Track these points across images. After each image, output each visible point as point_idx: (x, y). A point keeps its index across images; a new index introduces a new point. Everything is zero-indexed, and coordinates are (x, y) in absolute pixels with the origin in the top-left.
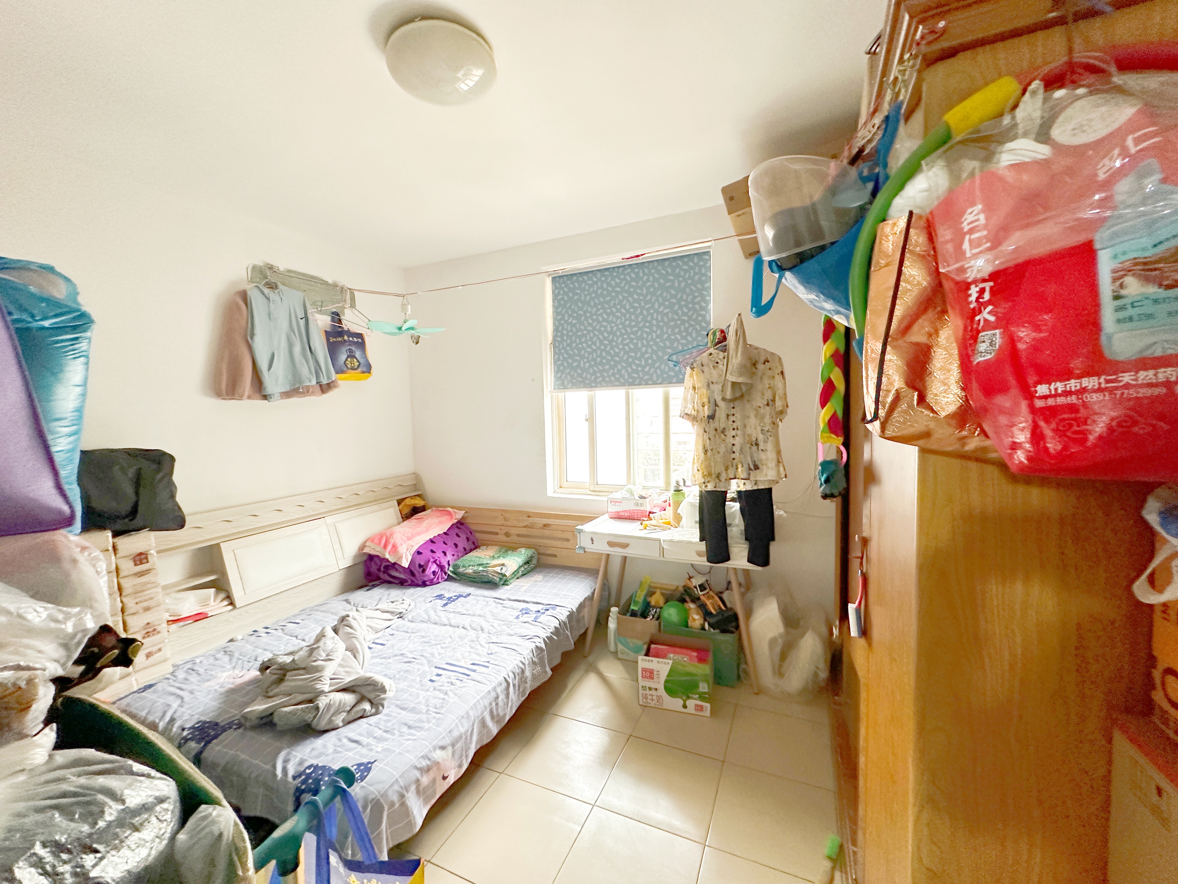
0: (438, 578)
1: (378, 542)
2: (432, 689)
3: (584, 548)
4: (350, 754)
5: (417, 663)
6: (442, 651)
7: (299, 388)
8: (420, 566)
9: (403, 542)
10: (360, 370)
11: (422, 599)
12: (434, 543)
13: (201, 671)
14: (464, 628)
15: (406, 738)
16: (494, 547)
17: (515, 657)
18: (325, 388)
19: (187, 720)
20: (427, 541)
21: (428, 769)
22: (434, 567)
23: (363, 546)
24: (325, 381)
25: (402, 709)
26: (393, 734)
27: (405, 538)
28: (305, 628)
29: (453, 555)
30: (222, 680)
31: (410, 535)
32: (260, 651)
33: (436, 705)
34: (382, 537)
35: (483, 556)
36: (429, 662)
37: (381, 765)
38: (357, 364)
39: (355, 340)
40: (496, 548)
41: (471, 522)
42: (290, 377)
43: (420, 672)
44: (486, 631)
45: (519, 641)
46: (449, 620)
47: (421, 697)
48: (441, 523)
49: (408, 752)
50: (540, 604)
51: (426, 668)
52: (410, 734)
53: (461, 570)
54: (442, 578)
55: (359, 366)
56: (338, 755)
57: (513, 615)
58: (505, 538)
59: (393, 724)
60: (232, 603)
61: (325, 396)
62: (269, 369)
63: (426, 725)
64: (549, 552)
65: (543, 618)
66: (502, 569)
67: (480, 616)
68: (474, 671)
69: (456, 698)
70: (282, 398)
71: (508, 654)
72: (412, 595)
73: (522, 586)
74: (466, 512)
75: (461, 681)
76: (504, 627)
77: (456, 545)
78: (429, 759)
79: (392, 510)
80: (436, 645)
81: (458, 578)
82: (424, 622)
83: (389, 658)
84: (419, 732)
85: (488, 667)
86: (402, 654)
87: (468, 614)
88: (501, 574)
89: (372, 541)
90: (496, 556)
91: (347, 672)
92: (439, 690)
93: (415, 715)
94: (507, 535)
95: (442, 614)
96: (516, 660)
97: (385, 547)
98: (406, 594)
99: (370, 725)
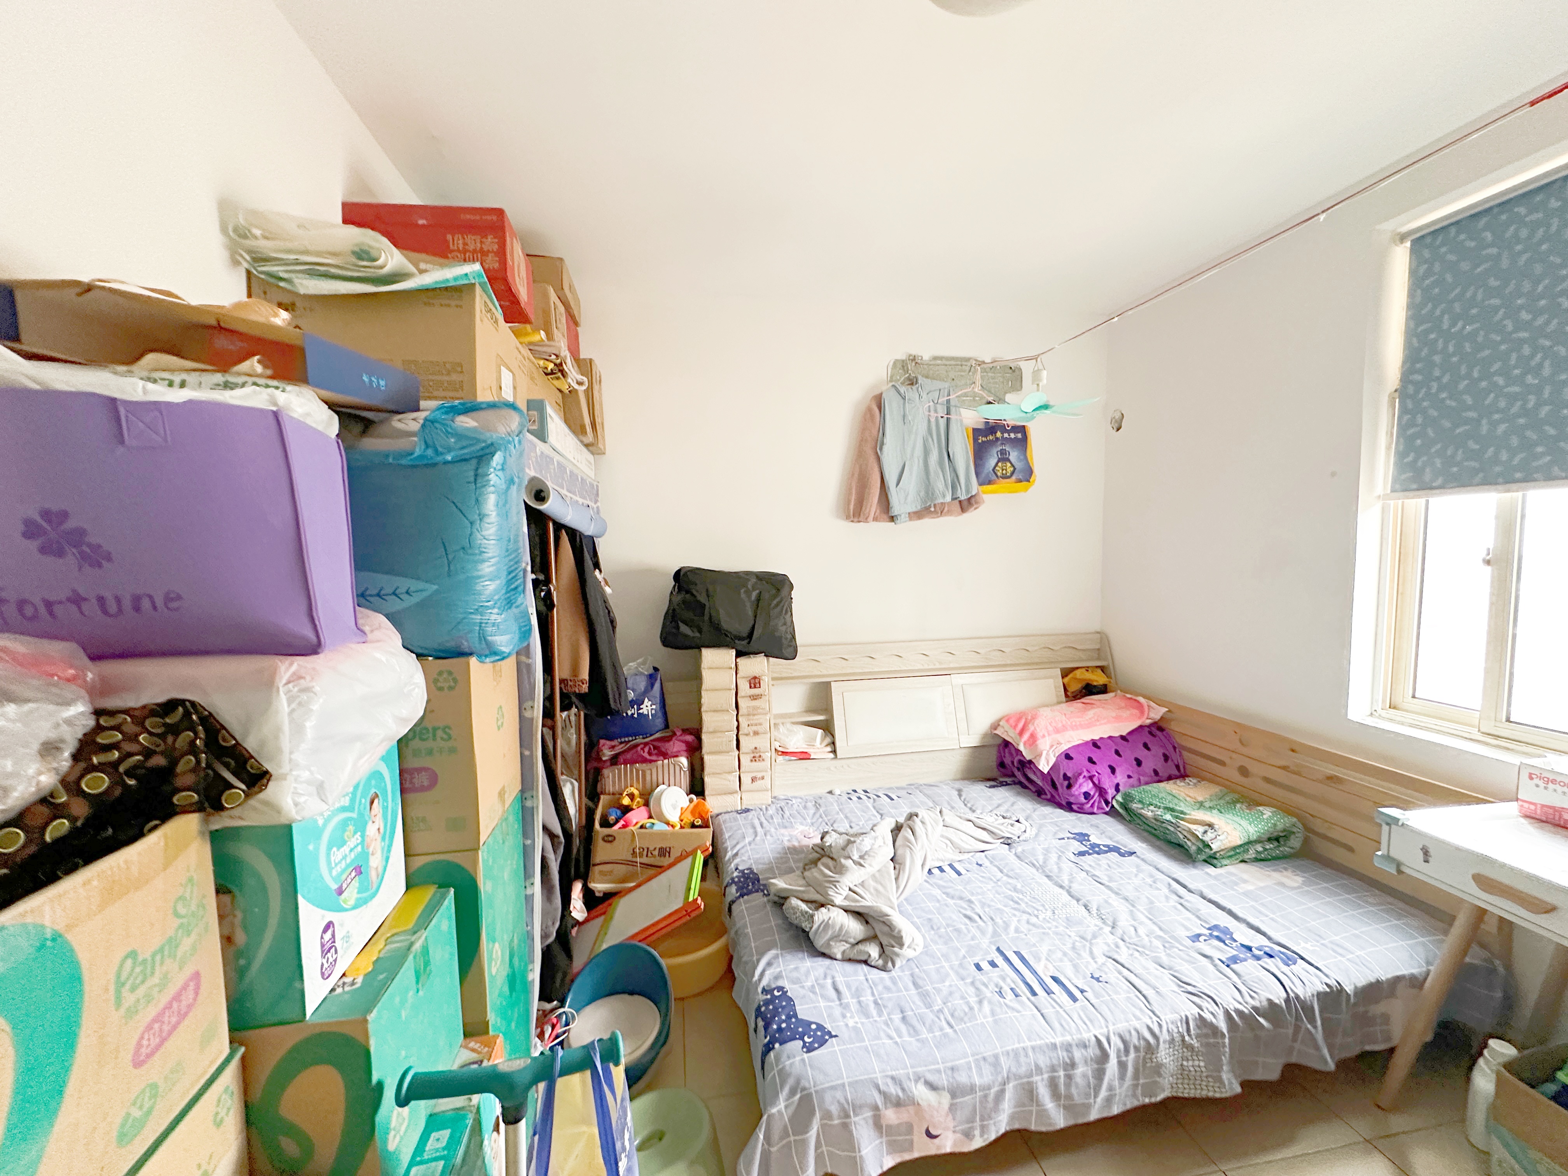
0: (1092, 806)
1: (1014, 724)
2: (969, 981)
3: (1399, 865)
4: (822, 1004)
5: (978, 927)
6: (1024, 927)
7: (930, 506)
8: (1066, 777)
9: (1046, 734)
10: (1014, 478)
11: (1054, 829)
12: (1099, 748)
13: (787, 813)
14: (1086, 906)
15: (889, 1031)
16: (1212, 785)
17: (1138, 1013)
18: (967, 504)
19: (743, 861)
20: (1087, 743)
21: (898, 1104)
22: (1088, 787)
23: (995, 726)
24: (963, 497)
25: (915, 984)
26: (880, 1014)
27: (1051, 729)
28: (896, 808)
29: (1129, 777)
30: (795, 833)
31: (1060, 725)
32: (842, 816)
33: (955, 1010)
34: (1019, 720)
35: (1182, 795)
36: (995, 934)
37: (836, 1048)
38: (1010, 469)
39: (1012, 436)
40: (1216, 789)
41: (1176, 729)
42: (922, 494)
43: (972, 943)
44: (1119, 932)
45: (1168, 986)
46: (1071, 881)
47: (947, 984)
48: (1118, 719)
49: (877, 1055)
50: (1264, 934)
51: (985, 942)
52: (897, 1030)
53: (1135, 806)
54: (1098, 808)
55: (1013, 473)
56: (811, 994)
57: (1187, 929)
58: (1237, 777)
59: (890, 999)
60: (834, 751)
61: (966, 516)
62: (898, 484)
63: (925, 1034)
64: (1332, 834)
65: (1249, 968)
66: (1205, 832)
67: (1126, 899)
68: (1049, 992)
69: (990, 1019)
70: (911, 519)
71: (1128, 998)
72: (1044, 817)
73: (1245, 881)
74: (1169, 711)
75: (1017, 996)
76: (1157, 943)
77: (1139, 763)
78: (903, 1090)
79: (1051, 681)
80: (1024, 912)
81: (1128, 818)
82: (1034, 865)
83: (953, 898)
84: (910, 1035)
85: (1074, 999)
86: (970, 901)
87: (1108, 887)
88: (1203, 841)
89: (1007, 721)
90: (1207, 804)
91: (876, 890)
92: (977, 989)
93: (922, 1005)
94: (1244, 771)
95: (1067, 866)
96: (1138, 1019)
97: (1021, 733)
98: (1037, 813)
99: (867, 980)
